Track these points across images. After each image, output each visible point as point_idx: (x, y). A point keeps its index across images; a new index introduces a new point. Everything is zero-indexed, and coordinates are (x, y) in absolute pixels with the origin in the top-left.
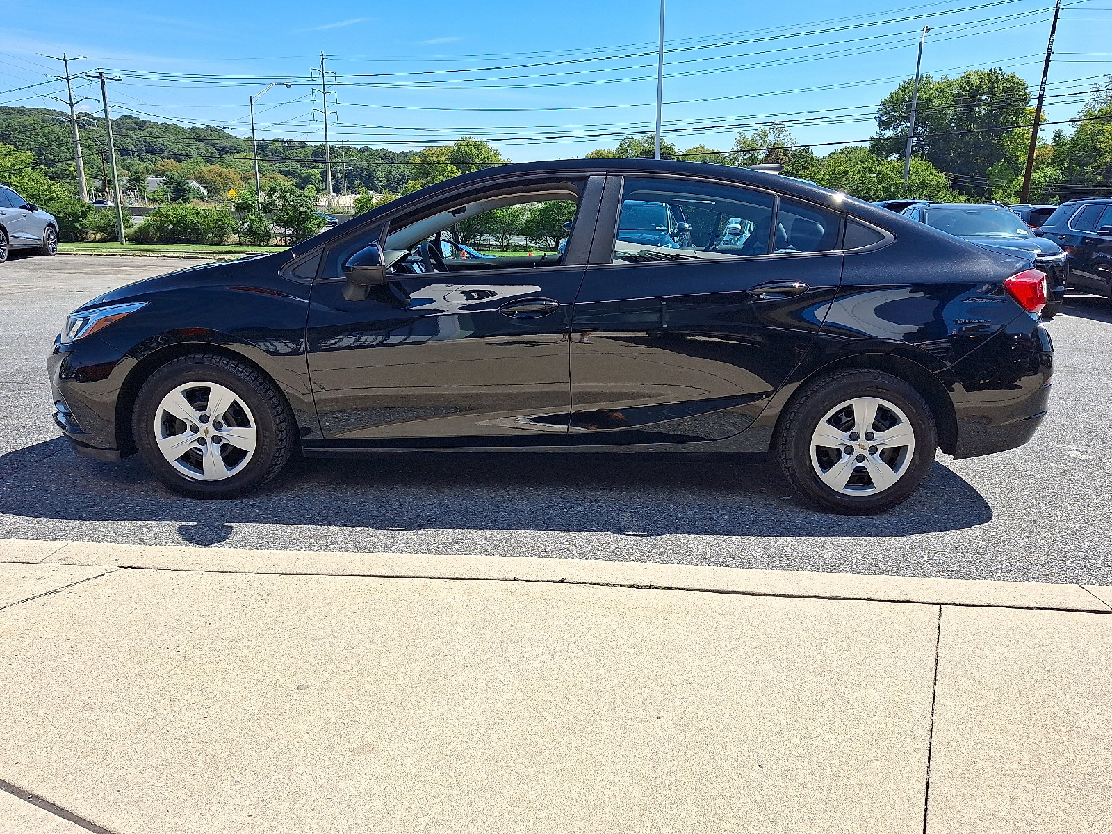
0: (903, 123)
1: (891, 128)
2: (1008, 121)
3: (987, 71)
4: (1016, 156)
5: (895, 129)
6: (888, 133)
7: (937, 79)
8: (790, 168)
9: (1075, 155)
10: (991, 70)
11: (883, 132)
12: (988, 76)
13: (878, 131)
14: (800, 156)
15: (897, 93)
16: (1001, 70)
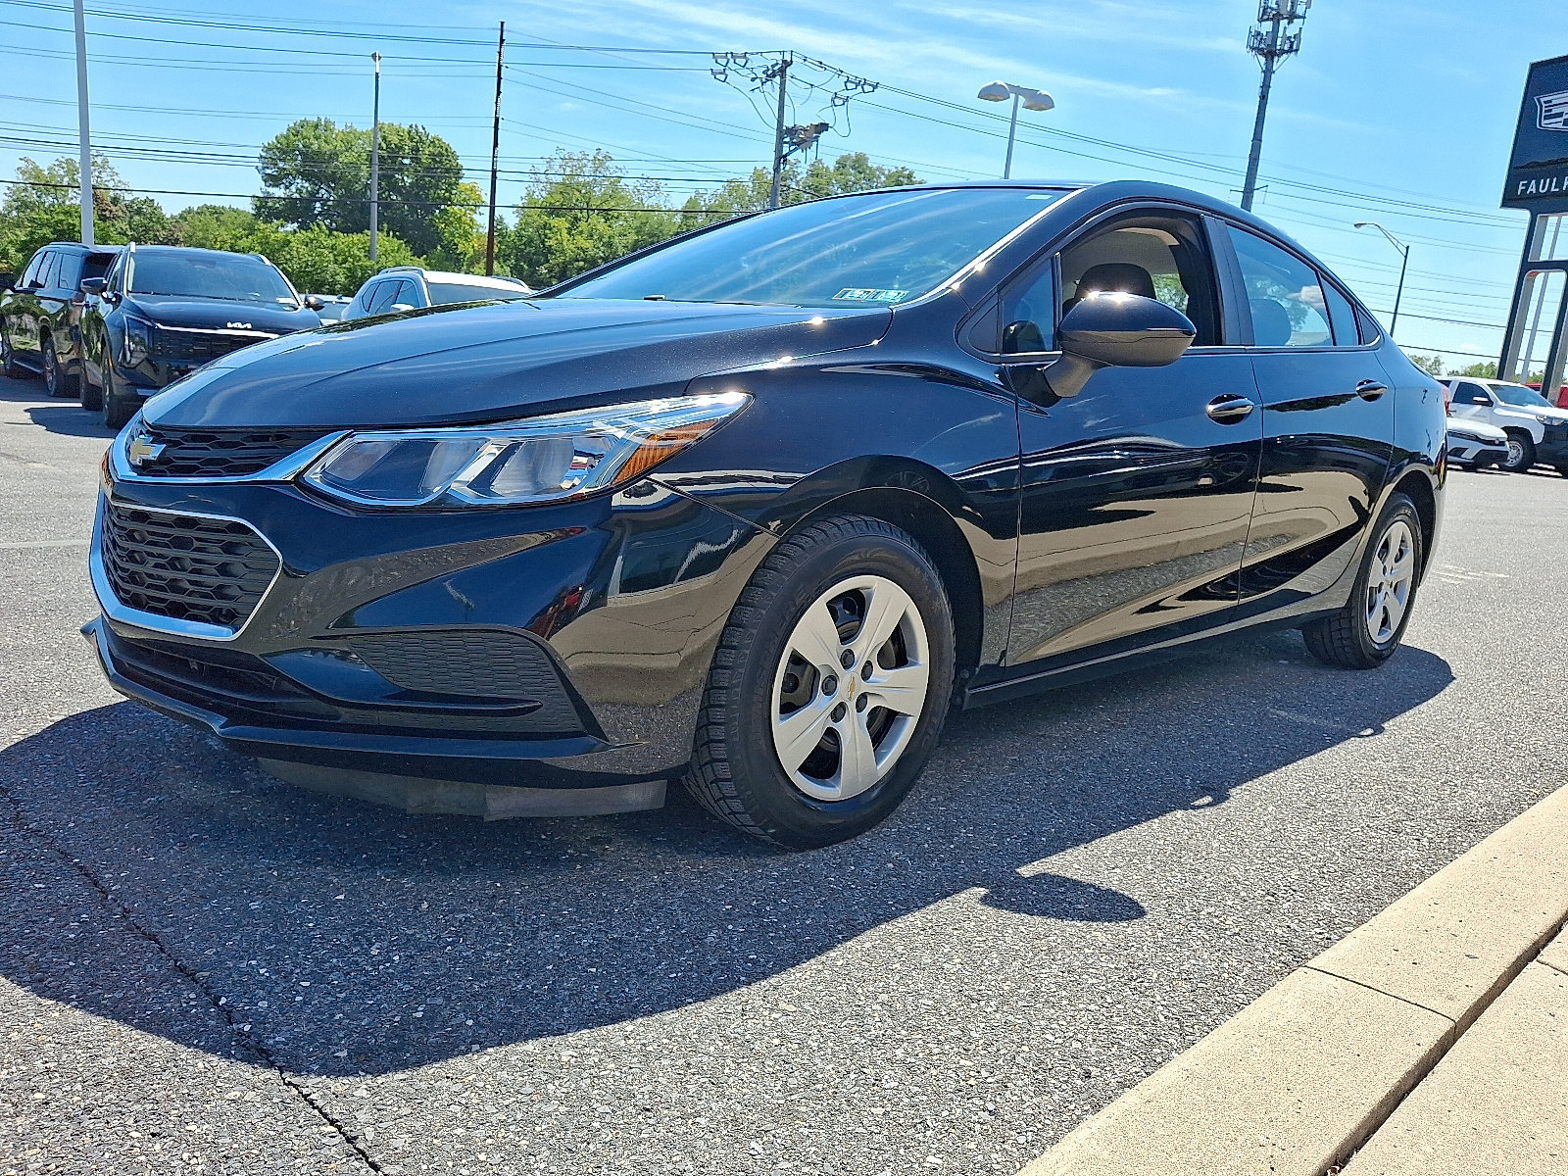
0: (299, 181)
1: (282, 186)
2: (439, 198)
3: (406, 128)
4: (455, 244)
5: (287, 188)
6: (279, 192)
7: (339, 127)
8: (125, 226)
9: (522, 250)
10: (411, 127)
11: (271, 190)
12: (409, 132)
13: (263, 186)
14: (139, 212)
15: (286, 137)
16: (424, 129)
